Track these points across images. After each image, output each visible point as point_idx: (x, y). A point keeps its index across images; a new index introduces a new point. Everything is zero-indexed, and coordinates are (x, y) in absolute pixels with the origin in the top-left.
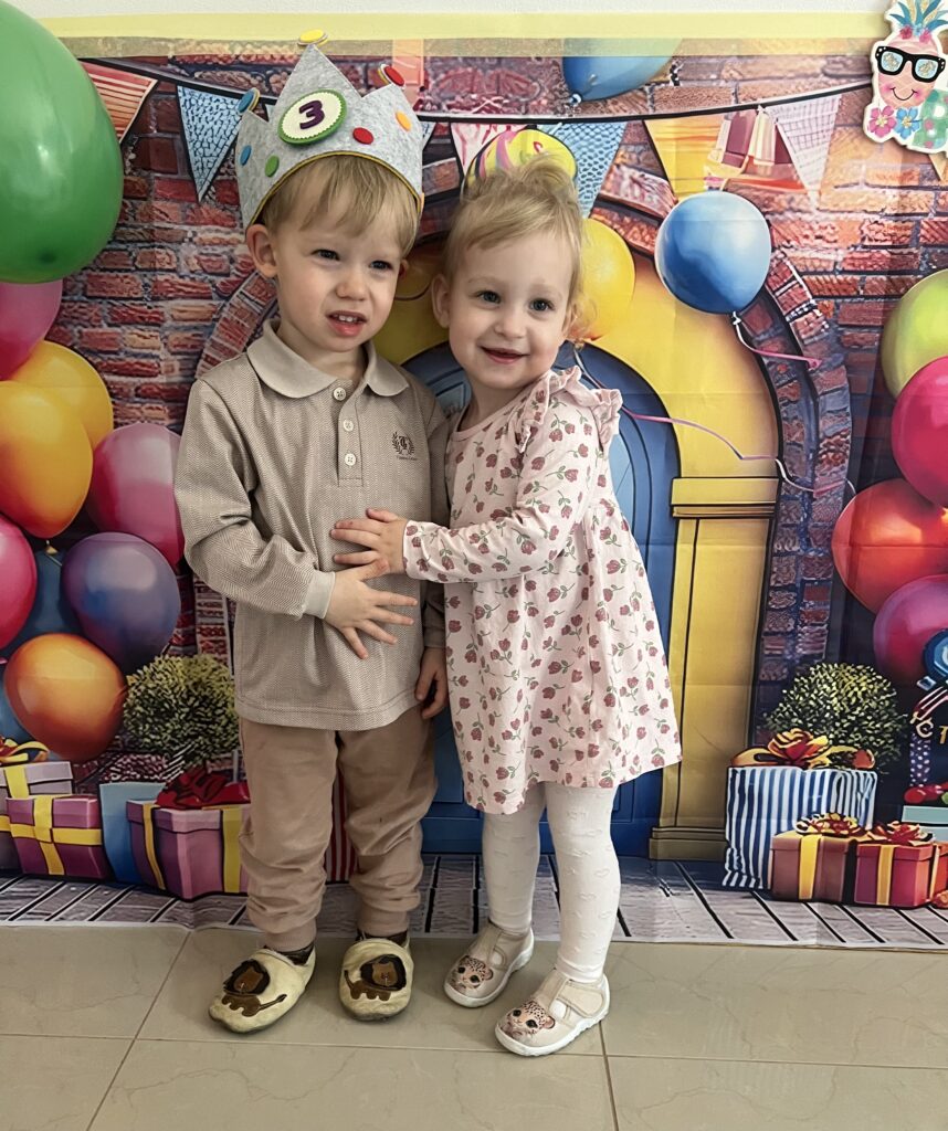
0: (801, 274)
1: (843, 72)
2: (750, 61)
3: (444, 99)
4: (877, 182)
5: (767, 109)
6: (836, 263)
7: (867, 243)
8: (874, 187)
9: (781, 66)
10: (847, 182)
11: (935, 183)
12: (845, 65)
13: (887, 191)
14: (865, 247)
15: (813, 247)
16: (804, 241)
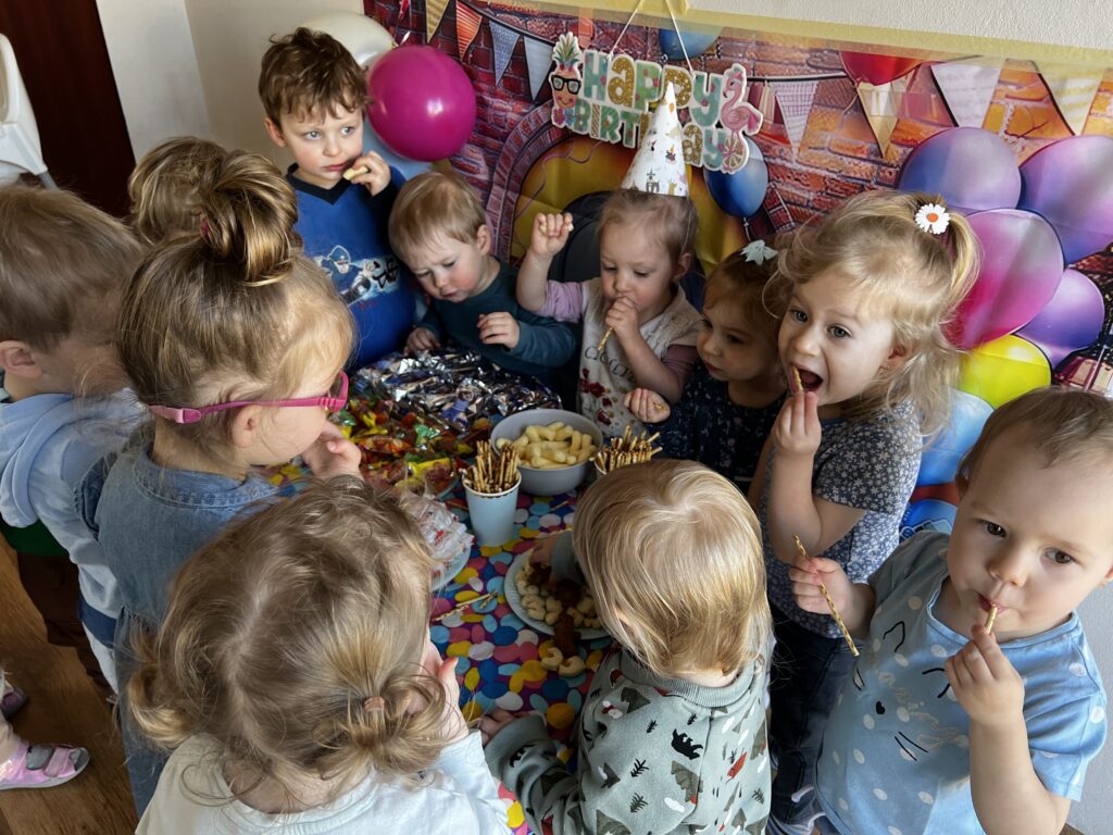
0: (786, 203)
1: (819, 65)
2: (763, 48)
3: (601, 46)
4: (836, 150)
5: (771, 83)
6: (808, 201)
7: (829, 191)
8: (835, 153)
9: (781, 53)
10: (817, 145)
11: (879, 159)
12: (823, 60)
13: (845, 159)
14: (828, 194)
15: (794, 186)
16: (788, 180)
